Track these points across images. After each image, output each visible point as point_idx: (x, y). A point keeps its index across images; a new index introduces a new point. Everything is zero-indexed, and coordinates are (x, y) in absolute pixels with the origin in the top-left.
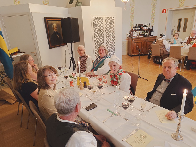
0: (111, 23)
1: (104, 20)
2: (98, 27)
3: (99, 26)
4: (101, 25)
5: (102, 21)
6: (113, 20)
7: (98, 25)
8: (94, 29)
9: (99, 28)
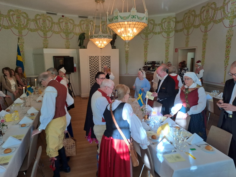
0: (107, 60)
1: (100, 58)
2: (93, 63)
3: (95, 63)
4: (96, 62)
5: (98, 59)
6: (109, 58)
7: (93, 62)
8: (90, 64)
9: (95, 64)
